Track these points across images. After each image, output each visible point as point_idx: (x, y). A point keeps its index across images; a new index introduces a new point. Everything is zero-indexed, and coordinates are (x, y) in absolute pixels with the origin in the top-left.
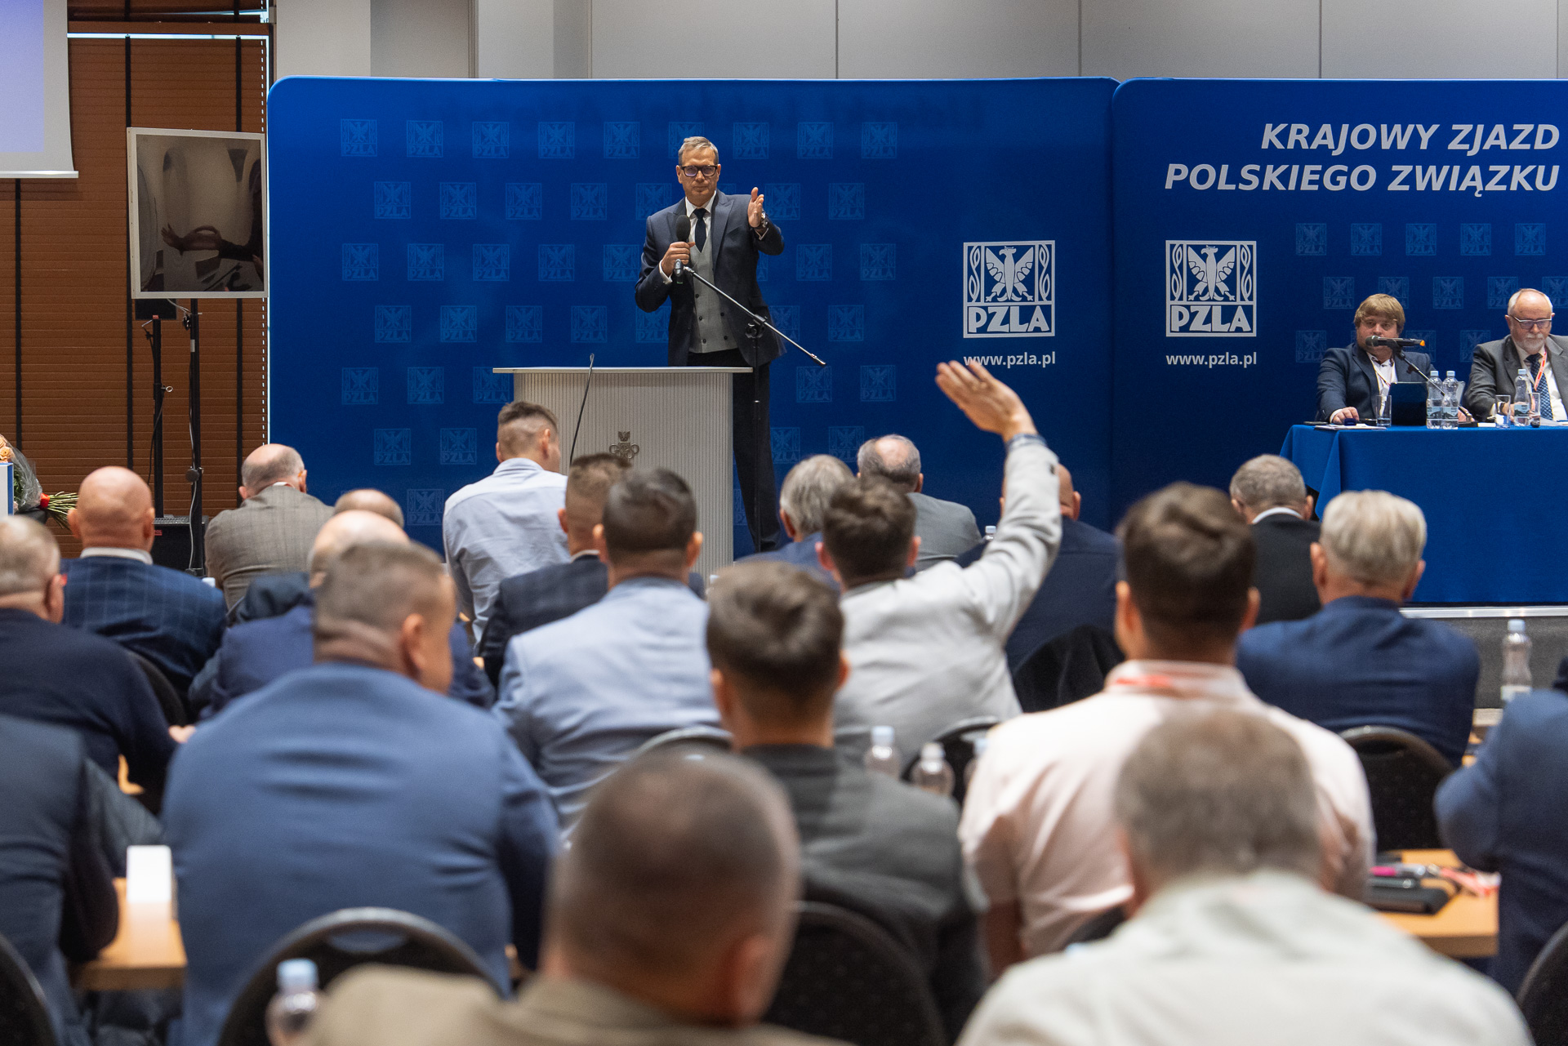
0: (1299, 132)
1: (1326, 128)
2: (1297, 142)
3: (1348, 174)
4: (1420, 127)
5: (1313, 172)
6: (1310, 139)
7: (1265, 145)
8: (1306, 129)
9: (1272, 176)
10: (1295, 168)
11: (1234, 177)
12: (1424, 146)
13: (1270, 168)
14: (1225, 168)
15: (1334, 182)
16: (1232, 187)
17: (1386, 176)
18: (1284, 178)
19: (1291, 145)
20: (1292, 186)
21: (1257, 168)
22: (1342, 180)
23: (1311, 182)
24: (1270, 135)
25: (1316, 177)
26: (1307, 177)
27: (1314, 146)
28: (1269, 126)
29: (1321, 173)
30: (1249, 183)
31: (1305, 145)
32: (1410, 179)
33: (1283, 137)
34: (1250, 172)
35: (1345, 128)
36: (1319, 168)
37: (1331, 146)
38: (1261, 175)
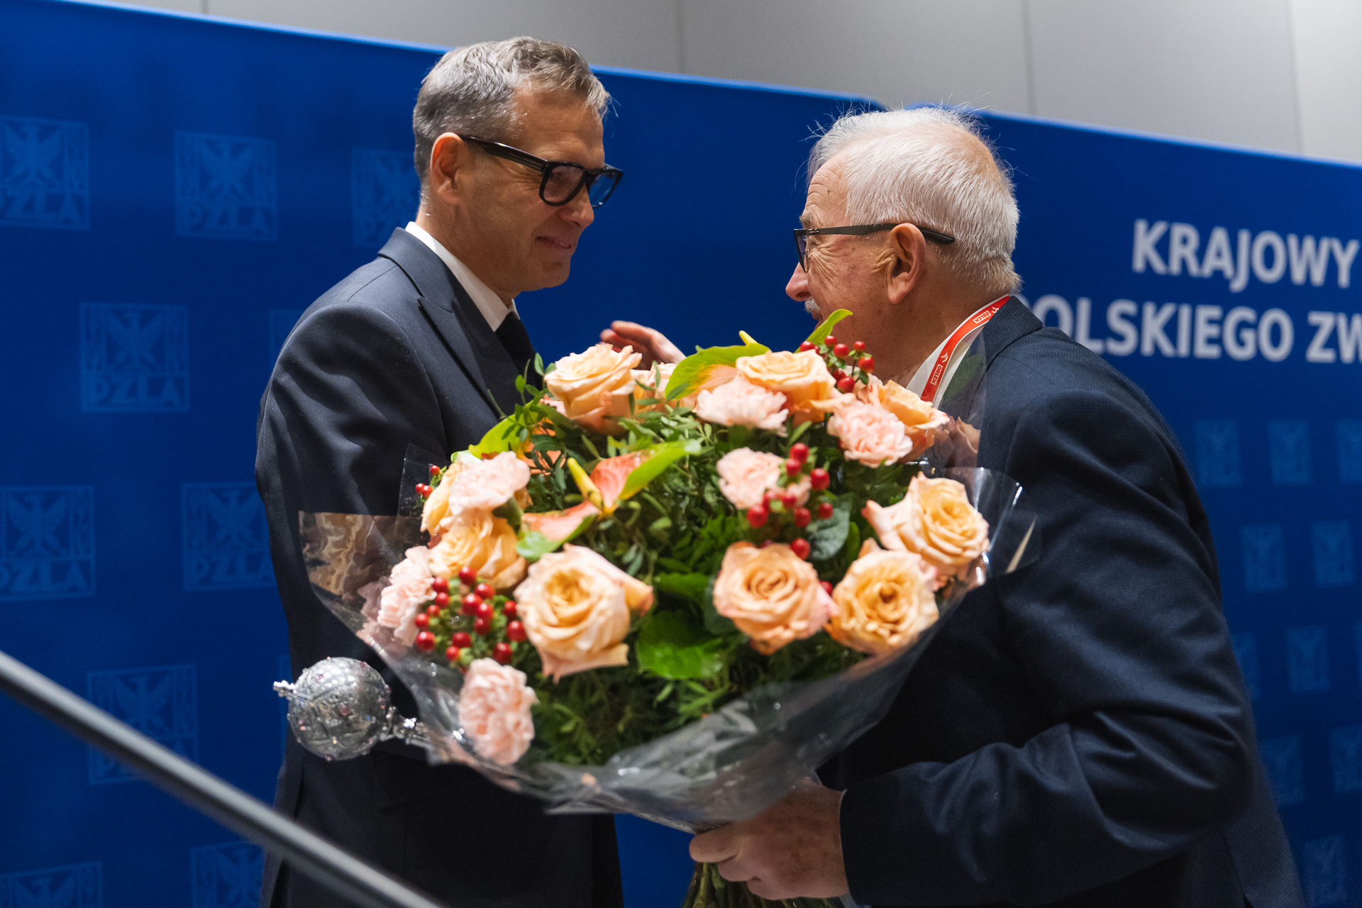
0: (1185, 241)
1: (1219, 237)
2: (1184, 263)
3: (1255, 326)
4: (1337, 245)
5: (1211, 322)
6: (1201, 254)
7: (1139, 265)
8: (1192, 233)
9: (1154, 323)
10: (1185, 312)
11: (1100, 329)
12: (1344, 279)
13: (1149, 309)
14: (1084, 306)
15: (1241, 343)
16: (1095, 346)
17: (1305, 334)
18: (1171, 329)
19: (1175, 268)
20: (1183, 349)
21: (1129, 307)
22: (1248, 335)
23: (1211, 341)
24: (1144, 241)
25: (1213, 331)
26: (1204, 330)
27: (1207, 270)
28: (1141, 226)
29: (1220, 322)
30: (1120, 338)
31: (1193, 268)
32: (1333, 342)
33: (1163, 247)
34: (1124, 316)
35: (1244, 237)
36: (1215, 312)
37: (1229, 272)
38: (1137, 321)
